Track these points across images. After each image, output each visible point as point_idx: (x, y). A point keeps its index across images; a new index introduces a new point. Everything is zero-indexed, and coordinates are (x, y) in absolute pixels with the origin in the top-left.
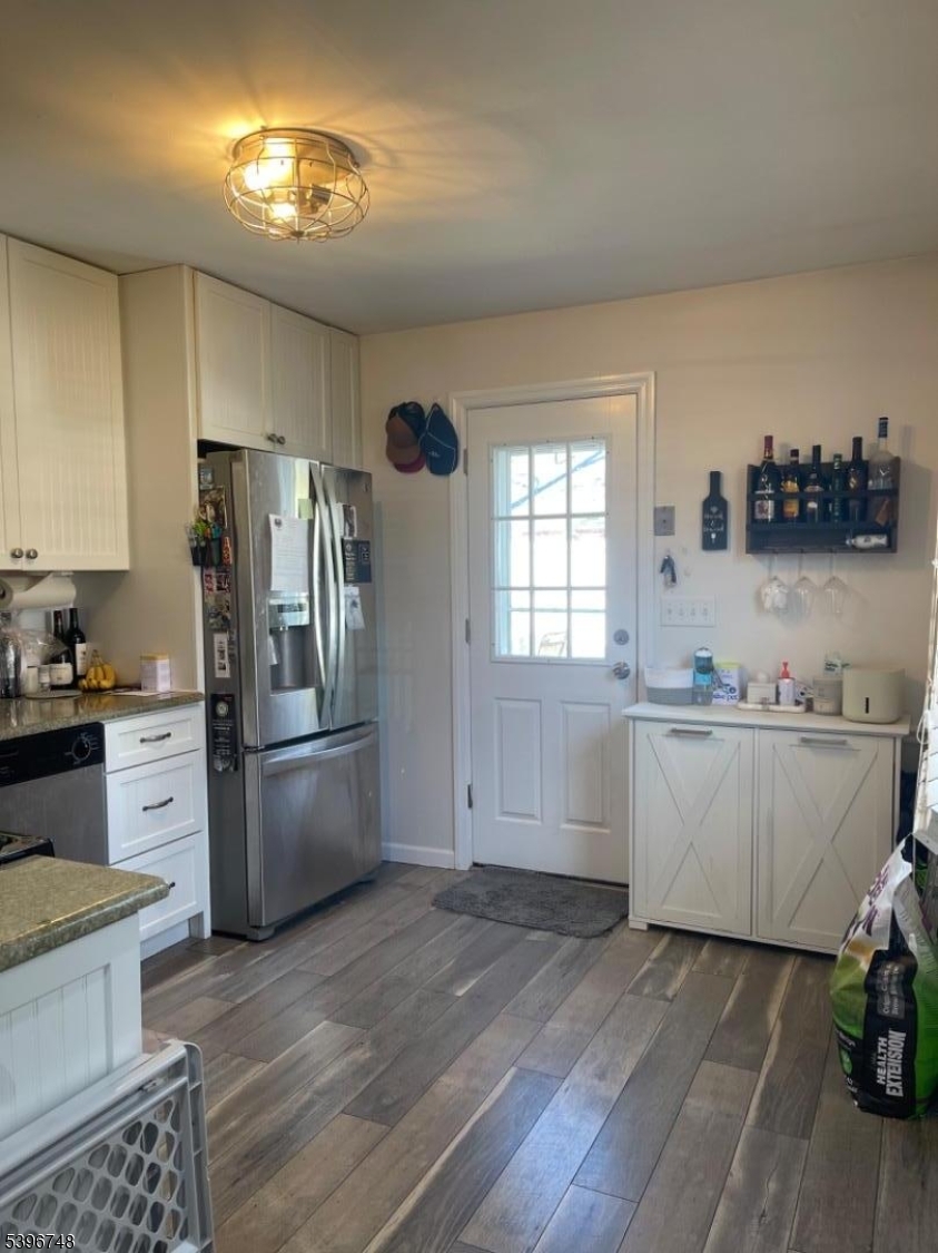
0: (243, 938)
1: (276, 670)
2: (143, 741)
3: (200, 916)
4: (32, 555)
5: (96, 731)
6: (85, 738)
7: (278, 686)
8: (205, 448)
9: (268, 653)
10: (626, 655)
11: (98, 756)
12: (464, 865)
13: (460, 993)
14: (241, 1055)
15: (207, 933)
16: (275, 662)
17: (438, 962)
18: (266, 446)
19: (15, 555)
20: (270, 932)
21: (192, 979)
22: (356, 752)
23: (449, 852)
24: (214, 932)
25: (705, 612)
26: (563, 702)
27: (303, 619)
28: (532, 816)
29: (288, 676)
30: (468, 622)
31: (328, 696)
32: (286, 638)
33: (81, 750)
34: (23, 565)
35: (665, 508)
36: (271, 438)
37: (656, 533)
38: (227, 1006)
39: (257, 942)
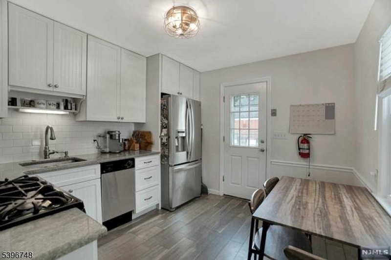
0: (168, 210)
1: (177, 147)
2: (145, 163)
3: (158, 205)
4: (122, 118)
5: (133, 160)
6: (130, 162)
7: (177, 150)
8: (163, 94)
9: (175, 143)
10: (264, 146)
11: (133, 166)
12: (222, 195)
13: (220, 232)
14: (163, 246)
15: (160, 208)
16: (177, 145)
17: (214, 222)
18: (177, 94)
19: (119, 118)
20: (174, 209)
21: (154, 221)
22: (195, 167)
23: (218, 191)
24: (162, 208)
25: (285, 136)
26: (247, 157)
27: (184, 135)
28: (239, 184)
29: (180, 149)
30: (224, 137)
31: (189, 154)
32: (180, 139)
33: (129, 165)
34: (120, 120)
35: (274, 110)
36: (178, 93)
37: (272, 115)
38: (161, 230)
39: (171, 212)
